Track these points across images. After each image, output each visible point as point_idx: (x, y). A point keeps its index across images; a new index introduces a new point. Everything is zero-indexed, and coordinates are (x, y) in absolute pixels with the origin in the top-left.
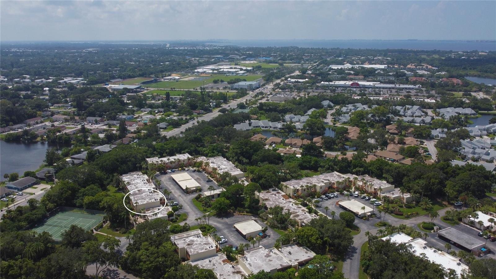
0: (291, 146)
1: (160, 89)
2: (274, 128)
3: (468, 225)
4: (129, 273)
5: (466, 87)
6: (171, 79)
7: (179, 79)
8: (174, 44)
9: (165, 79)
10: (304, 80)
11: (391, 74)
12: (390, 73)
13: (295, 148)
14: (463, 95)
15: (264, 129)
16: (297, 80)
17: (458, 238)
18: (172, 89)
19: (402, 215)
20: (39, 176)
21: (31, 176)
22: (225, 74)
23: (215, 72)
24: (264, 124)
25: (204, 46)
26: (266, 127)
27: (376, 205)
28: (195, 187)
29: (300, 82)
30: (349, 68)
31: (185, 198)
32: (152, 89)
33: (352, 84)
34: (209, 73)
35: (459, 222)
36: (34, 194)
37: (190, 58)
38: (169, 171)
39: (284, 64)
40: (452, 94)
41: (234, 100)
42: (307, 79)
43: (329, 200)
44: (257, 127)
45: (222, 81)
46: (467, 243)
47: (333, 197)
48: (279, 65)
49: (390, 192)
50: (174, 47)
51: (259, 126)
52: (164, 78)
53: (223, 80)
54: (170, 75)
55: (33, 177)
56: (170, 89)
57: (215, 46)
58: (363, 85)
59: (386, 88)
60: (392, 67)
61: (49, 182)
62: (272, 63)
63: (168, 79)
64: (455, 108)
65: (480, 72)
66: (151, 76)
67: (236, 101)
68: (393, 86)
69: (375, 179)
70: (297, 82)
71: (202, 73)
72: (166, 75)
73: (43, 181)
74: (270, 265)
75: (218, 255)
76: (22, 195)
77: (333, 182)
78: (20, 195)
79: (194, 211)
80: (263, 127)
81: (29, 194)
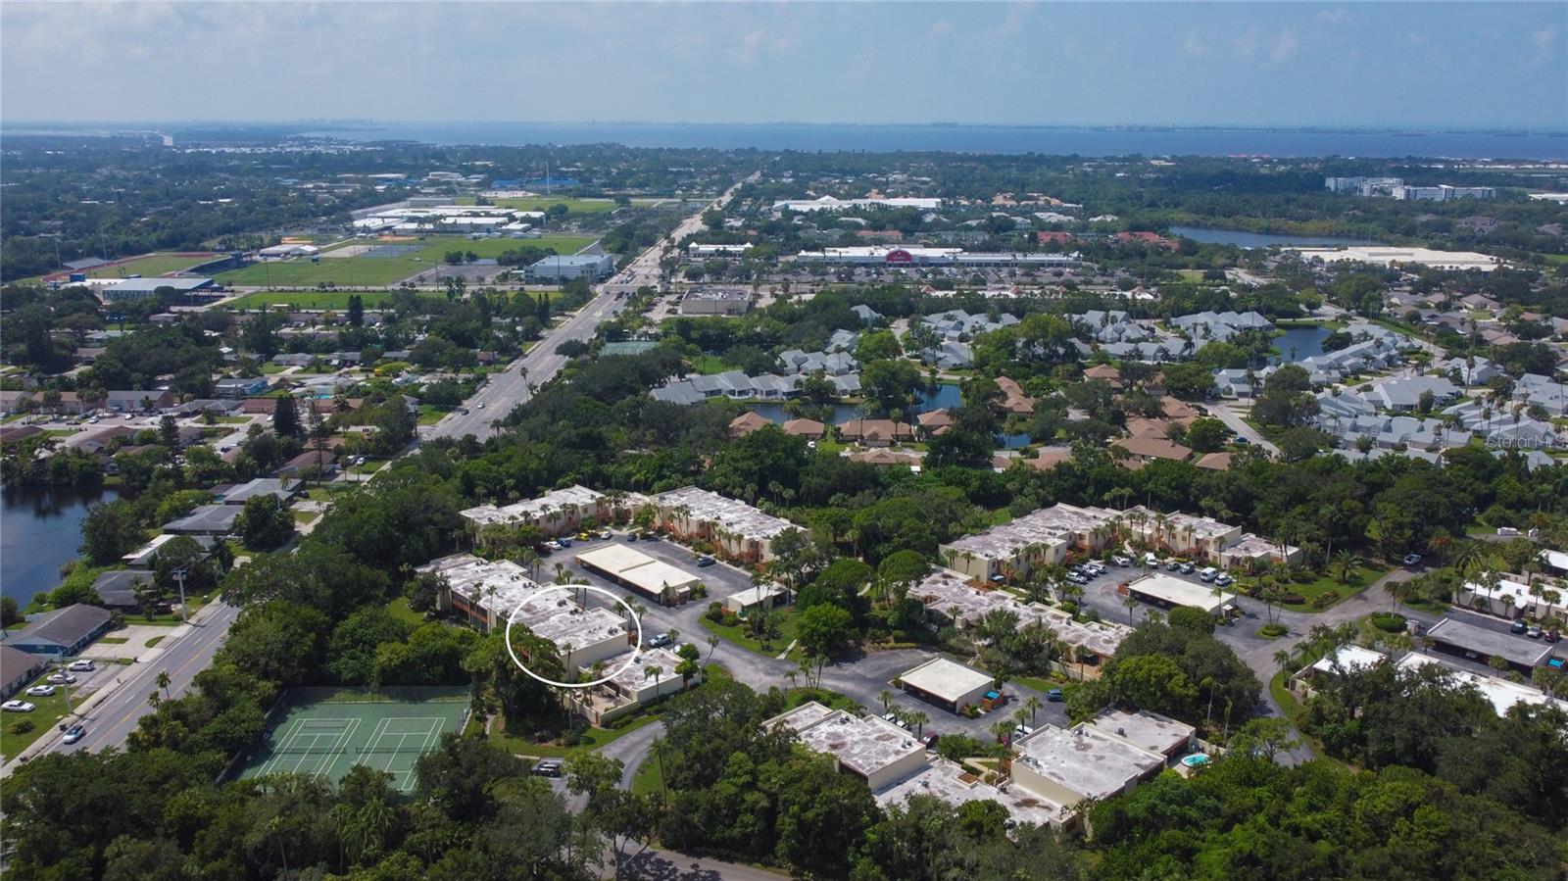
0: (863, 444)
1: (279, 288)
2: (769, 393)
3: (1472, 609)
4: (699, 855)
5: (1192, 255)
6: (287, 253)
7: (315, 253)
8: (184, 135)
9: (268, 255)
10: (740, 248)
11: (974, 223)
12: (969, 222)
13: (876, 447)
14: (1206, 277)
15: (736, 397)
16: (721, 248)
17: (1483, 643)
18: (322, 285)
19: (1301, 602)
20: (108, 601)
21: (85, 603)
22: (462, 232)
23: (429, 226)
24: (734, 385)
25: (306, 142)
26: (741, 393)
27: (1220, 583)
28: (688, 584)
29: (730, 254)
30: (844, 210)
31: (672, 619)
32: (249, 290)
33: (891, 256)
34: (406, 233)
35: (1447, 605)
36: (135, 660)
37: (298, 184)
38: (554, 544)
39: (632, 200)
40: (1177, 274)
41: (563, 315)
42: (749, 245)
43: (1091, 583)
44: (712, 393)
45: (472, 257)
46: (1511, 651)
47: (1096, 576)
48: (617, 201)
49: (1235, 546)
50: (197, 146)
51: (720, 391)
52: (263, 251)
53: (474, 252)
54: (278, 242)
55: (92, 604)
56: (316, 288)
57: (345, 143)
58: (922, 258)
59: (988, 264)
60: (952, 203)
61: (157, 617)
62: (585, 196)
63: (278, 255)
64: (1218, 312)
65: (1196, 212)
66: (206, 244)
67: (573, 317)
68: (1007, 257)
69: (1180, 516)
70: (725, 253)
71: (380, 231)
72: (262, 240)
73: (133, 617)
74: (1110, 768)
75: (931, 767)
76: (92, 669)
77: (1078, 532)
78: (84, 670)
79: (738, 656)
80: (732, 392)
81: (117, 662)
